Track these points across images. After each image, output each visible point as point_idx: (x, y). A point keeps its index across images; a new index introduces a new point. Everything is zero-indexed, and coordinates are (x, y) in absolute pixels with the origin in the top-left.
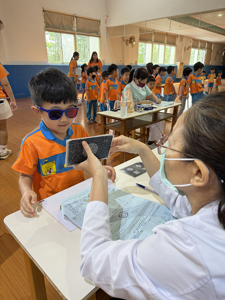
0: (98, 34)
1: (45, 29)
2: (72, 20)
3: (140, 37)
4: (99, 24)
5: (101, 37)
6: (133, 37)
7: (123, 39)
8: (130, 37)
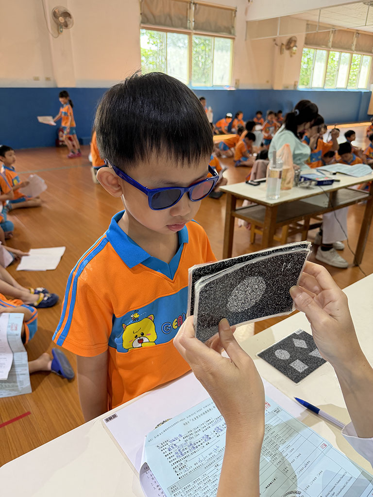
0: (230, 33)
1: (140, 25)
2: (187, 9)
3: (306, 38)
4: (234, 15)
5: (236, 38)
6: (294, 39)
7: (274, 43)
8: (288, 38)
